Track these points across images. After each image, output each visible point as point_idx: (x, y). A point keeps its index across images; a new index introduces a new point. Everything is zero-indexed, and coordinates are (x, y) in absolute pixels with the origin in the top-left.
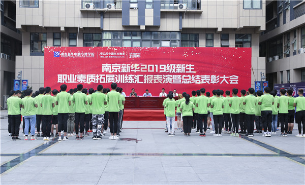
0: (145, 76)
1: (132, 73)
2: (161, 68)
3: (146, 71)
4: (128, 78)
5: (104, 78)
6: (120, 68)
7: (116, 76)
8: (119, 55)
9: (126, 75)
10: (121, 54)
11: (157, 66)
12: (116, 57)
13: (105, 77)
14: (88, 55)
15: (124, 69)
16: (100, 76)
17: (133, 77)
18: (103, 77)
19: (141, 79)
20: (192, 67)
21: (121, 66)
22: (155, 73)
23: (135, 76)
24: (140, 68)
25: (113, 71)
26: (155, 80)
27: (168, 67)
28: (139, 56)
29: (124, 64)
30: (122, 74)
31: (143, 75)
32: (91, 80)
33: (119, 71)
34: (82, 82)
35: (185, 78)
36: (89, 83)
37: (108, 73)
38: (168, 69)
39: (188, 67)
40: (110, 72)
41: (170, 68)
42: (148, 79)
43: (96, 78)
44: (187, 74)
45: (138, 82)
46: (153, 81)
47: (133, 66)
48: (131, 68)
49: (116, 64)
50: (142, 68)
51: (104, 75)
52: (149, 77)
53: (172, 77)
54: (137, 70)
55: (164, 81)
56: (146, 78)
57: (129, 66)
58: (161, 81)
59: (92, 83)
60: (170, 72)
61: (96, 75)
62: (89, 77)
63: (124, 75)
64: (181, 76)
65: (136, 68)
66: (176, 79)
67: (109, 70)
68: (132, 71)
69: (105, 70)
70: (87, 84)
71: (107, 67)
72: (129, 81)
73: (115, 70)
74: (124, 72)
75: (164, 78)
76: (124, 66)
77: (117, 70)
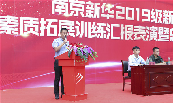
0: (122, 28)
1: (102, 20)
2: (143, 15)
3: (123, 18)
4: (96, 30)
5: (55, 27)
6: (83, 10)
7: (78, 23)
9: (94, 23)
11: (138, 10)
13: (57, 24)
15: (90, 12)
16: (47, 23)
17: (105, 28)
18: (53, 23)
19: (117, 32)
21: (85, 6)
22: (135, 23)
23: (108, 25)
24: (115, 12)
25: (71, 14)
26: (136, 34)
27: (153, 14)
29: (89, 3)
30: (87, 20)
31: (118, 25)
32: (29, 29)
33: (83, 16)
34: (9, 33)
35: (172, 32)
36: (26, 35)
37: (62, 17)
38: (153, 17)
40: (66, 15)
41: (155, 15)
42: (126, 32)
43: (40, 25)
45: (113, 38)
46: (133, 37)
47: (105, 8)
48: (101, 10)
50: (117, 12)
51: (56, 21)
52: (128, 28)
53: (158, 31)
54: (110, 14)
55: (148, 36)
56: (124, 30)
57: (98, 6)
58: (144, 36)
59: (32, 36)
60: (156, 22)
61: (40, 20)
62: (25, 22)
63: (89, 23)
64: (169, 30)
65: (109, 12)
66: (162, 33)
67: (64, 11)
68: (102, 15)
69: (57, 10)
70: (20, 37)
71: (60, 5)
72: (97, 34)
73: (75, 12)
74: (90, 17)
75: (147, 32)
76: (90, 6)
77: (79, 12)
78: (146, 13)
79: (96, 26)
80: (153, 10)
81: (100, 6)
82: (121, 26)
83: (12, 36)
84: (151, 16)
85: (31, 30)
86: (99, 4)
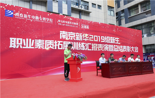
0: (92, 45)
1: (83, 41)
2: (102, 39)
3: (93, 40)
4: (81, 46)
5: (62, 45)
6: (74, 37)
7: (72, 43)
8: (74, 25)
9: (80, 43)
10: (75, 23)
11: (99, 37)
12: (71, 26)
13: (62, 43)
14: (46, 21)
15: (78, 38)
16: (58, 43)
19: (90, 47)
20: (118, 40)
21: (76, 35)
22: (98, 43)
23: (86, 44)
25: (69, 39)
26: (99, 48)
27: (106, 38)
28: (88, 27)
29: (77, 33)
31: (91, 44)
33: (74, 39)
35: (115, 47)
36: (48, 49)
37: (65, 40)
38: (106, 40)
39: (116, 39)
40: (67, 39)
41: (107, 39)
43: (54, 44)
44: (116, 44)
45: (88, 50)
46: (97, 49)
47: (84, 36)
48: (83, 37)
49: (72, 33)
50: (90, 38)
51: (62, 42)
52: (95, 45)
53: (108, 47)
54: (87, 39)
55: (104, 49)
56: (93, 46)
57: (81, 35)
58: (102, 49)
59: (51, 49)
60: (107, 42)
61: (54, 41)
62: (48, 42)
63: (78, 43)
64: (113, 46)
65: (86, 37)
66: (110, 47)
67: (66, 37)
68: (83, 39)
69: (62, 37)
70: (45, 50)
71: (64, 35)
72: (81, 48)
73: (71, 38)
74: (78, 40)
75: (104, 47)
76: (78, 35)
77: (73, 38)
78: (103, 38)
79: (81, 44)
80: (106, 37)
81: (82, 35)
82: (92, 44)
83: (41, 49)
84: (105, 39)
85: (50, 46)
86: (82, 34)
